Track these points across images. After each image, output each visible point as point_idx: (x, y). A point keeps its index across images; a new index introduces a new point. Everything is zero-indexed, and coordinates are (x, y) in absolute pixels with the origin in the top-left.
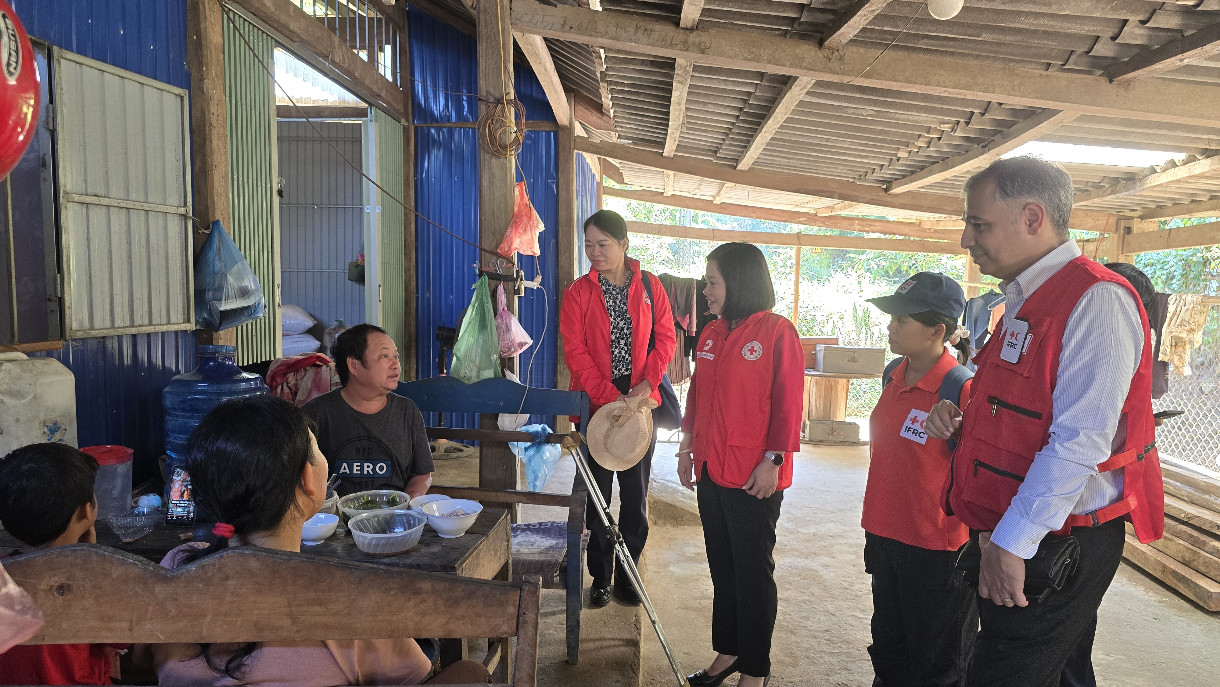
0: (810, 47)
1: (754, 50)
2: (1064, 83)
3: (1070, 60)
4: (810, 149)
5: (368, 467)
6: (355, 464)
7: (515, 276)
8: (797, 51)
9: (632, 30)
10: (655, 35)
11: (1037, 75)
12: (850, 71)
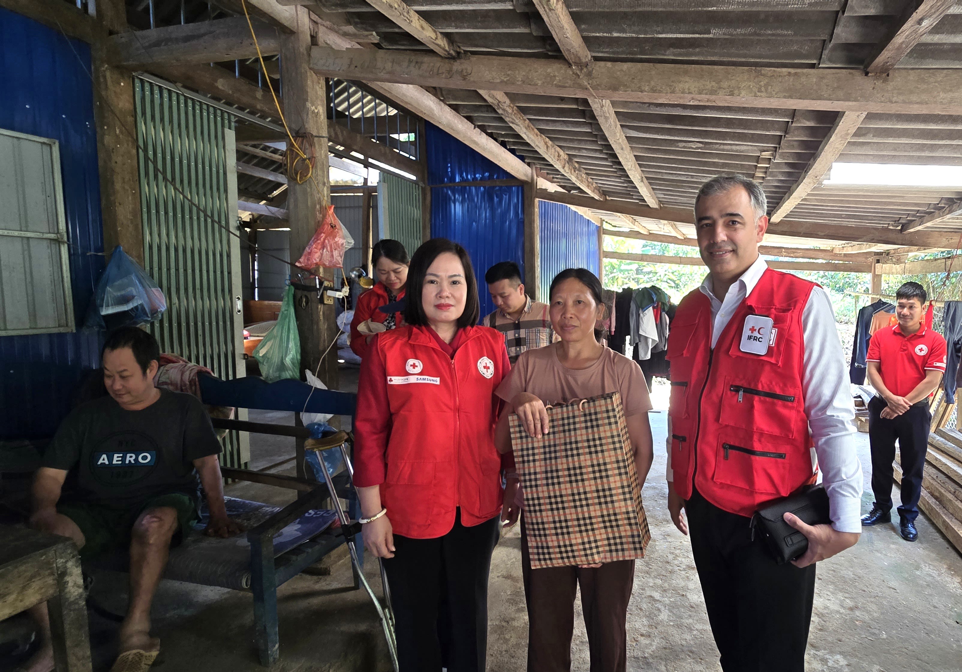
0: (562, 65)
1: (509, 72)
2: (815, 80)
3: (823, 56)
4: (690, 187)
5: (131, 457)
6: (116, 455)
7: (318, 287)
8: (549, 70)
9: (405, 64)
10: (425, 67)
11: (786, 74)
12: (598, 85)
